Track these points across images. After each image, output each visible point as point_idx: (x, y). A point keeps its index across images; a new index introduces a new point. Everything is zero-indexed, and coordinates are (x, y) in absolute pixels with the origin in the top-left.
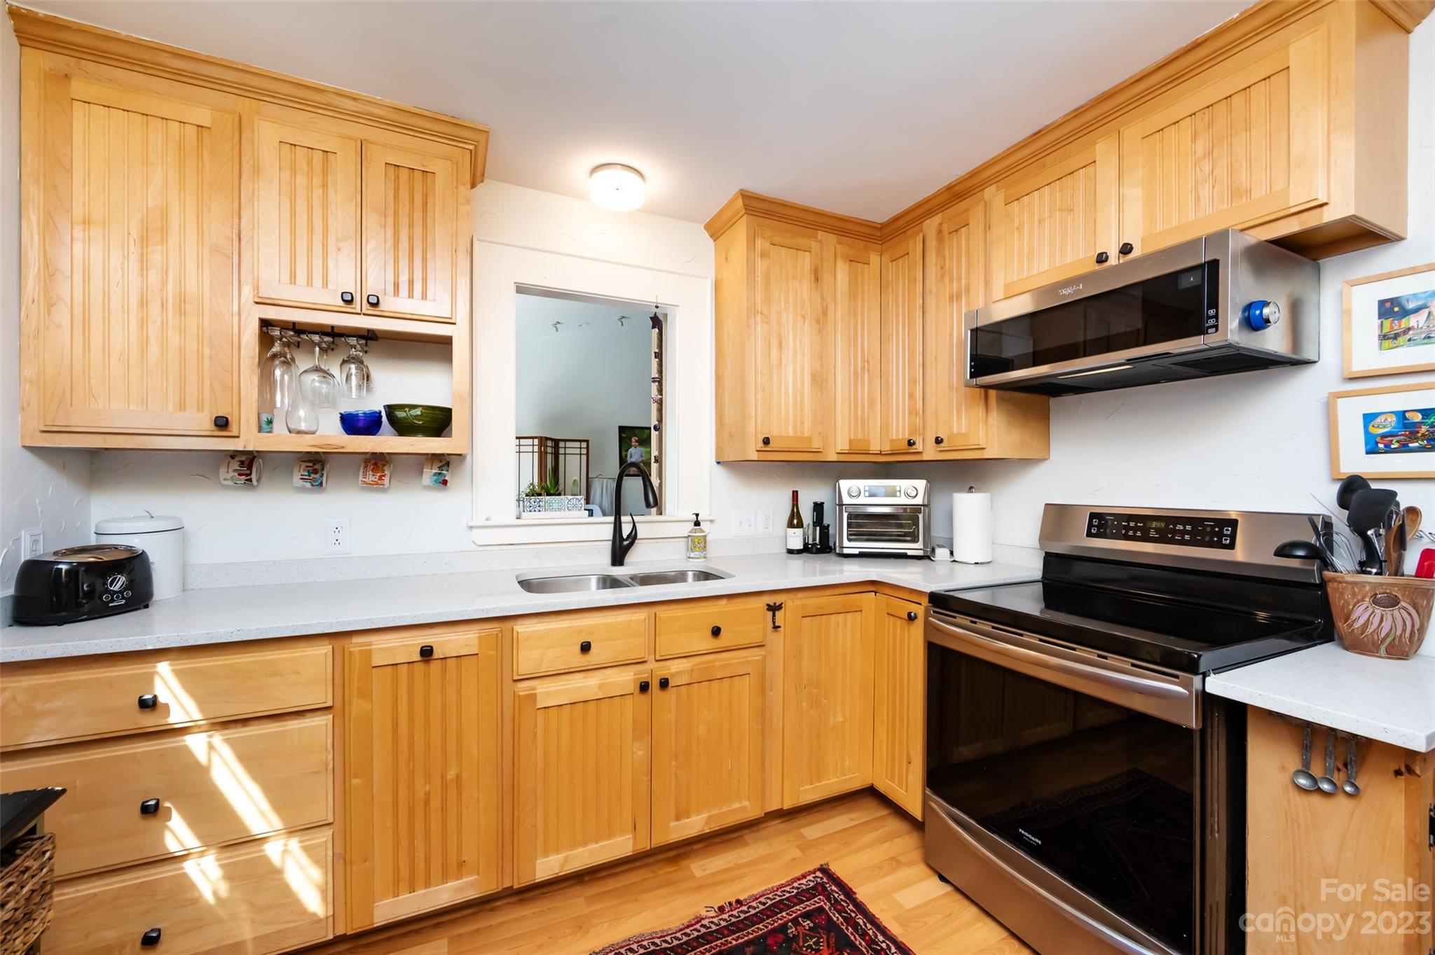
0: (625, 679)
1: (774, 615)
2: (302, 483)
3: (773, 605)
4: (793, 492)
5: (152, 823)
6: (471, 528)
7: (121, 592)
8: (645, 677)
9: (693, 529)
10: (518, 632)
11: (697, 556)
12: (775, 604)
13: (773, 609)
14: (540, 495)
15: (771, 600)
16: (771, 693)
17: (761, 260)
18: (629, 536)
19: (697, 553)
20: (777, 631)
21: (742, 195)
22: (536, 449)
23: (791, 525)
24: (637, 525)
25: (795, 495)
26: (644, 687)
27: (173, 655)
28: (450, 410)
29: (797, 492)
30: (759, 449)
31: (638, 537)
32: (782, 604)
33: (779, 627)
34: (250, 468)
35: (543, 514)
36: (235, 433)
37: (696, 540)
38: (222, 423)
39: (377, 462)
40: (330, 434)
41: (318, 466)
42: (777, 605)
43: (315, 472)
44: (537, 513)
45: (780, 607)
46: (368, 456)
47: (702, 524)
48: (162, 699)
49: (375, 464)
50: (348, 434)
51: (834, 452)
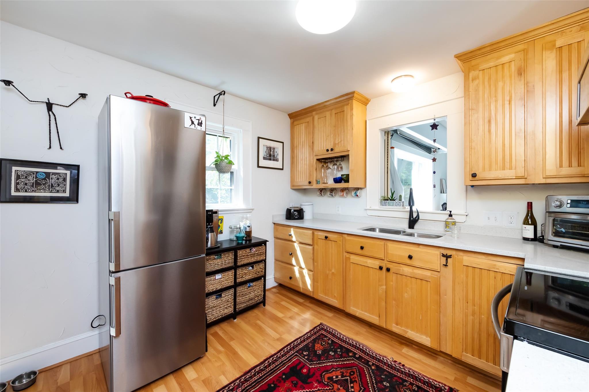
0: (376, 264)
1: (447, 260)
2: (329, 195)
3: (445, 254)
4: (528, 203)
5: (291, 256)
6: (366, 210)
7: (297, 216)
8: (382, 265)
9: (448, 218)
10: (346, 238)
12: (447, 254)
13: (447, 257)
14: (388, 200)
15: (445, 252)
16: (445, 296)
17: (472, 82)
18: (416, 218)
19: (448, 229)
20: (446, 268)
21: (456, 57)
23: (526, 222)
24: (419, 213)
25: (530, 205)
26: (381, 268)
27: (295, 227)
28: (349, 175)
29: (531, 203)
30: (471, 180)
31: (420, 219)
32: (451, 255)
33: (448, 266)
34: (321, 192)
35: (387, 207)
36: (312, 184)
37: (447, 223)
38: (310, 183)
39: (343, 190)
40: (331, 183)
41: (332, 191)
42: (448, 255)
43: (331, 193)
44: (385, 206)
45: (450, 256)
47: (453, 216)
48: (292, 235)
49: (342, 191)
50: (335, 183)
51: (542, 177)
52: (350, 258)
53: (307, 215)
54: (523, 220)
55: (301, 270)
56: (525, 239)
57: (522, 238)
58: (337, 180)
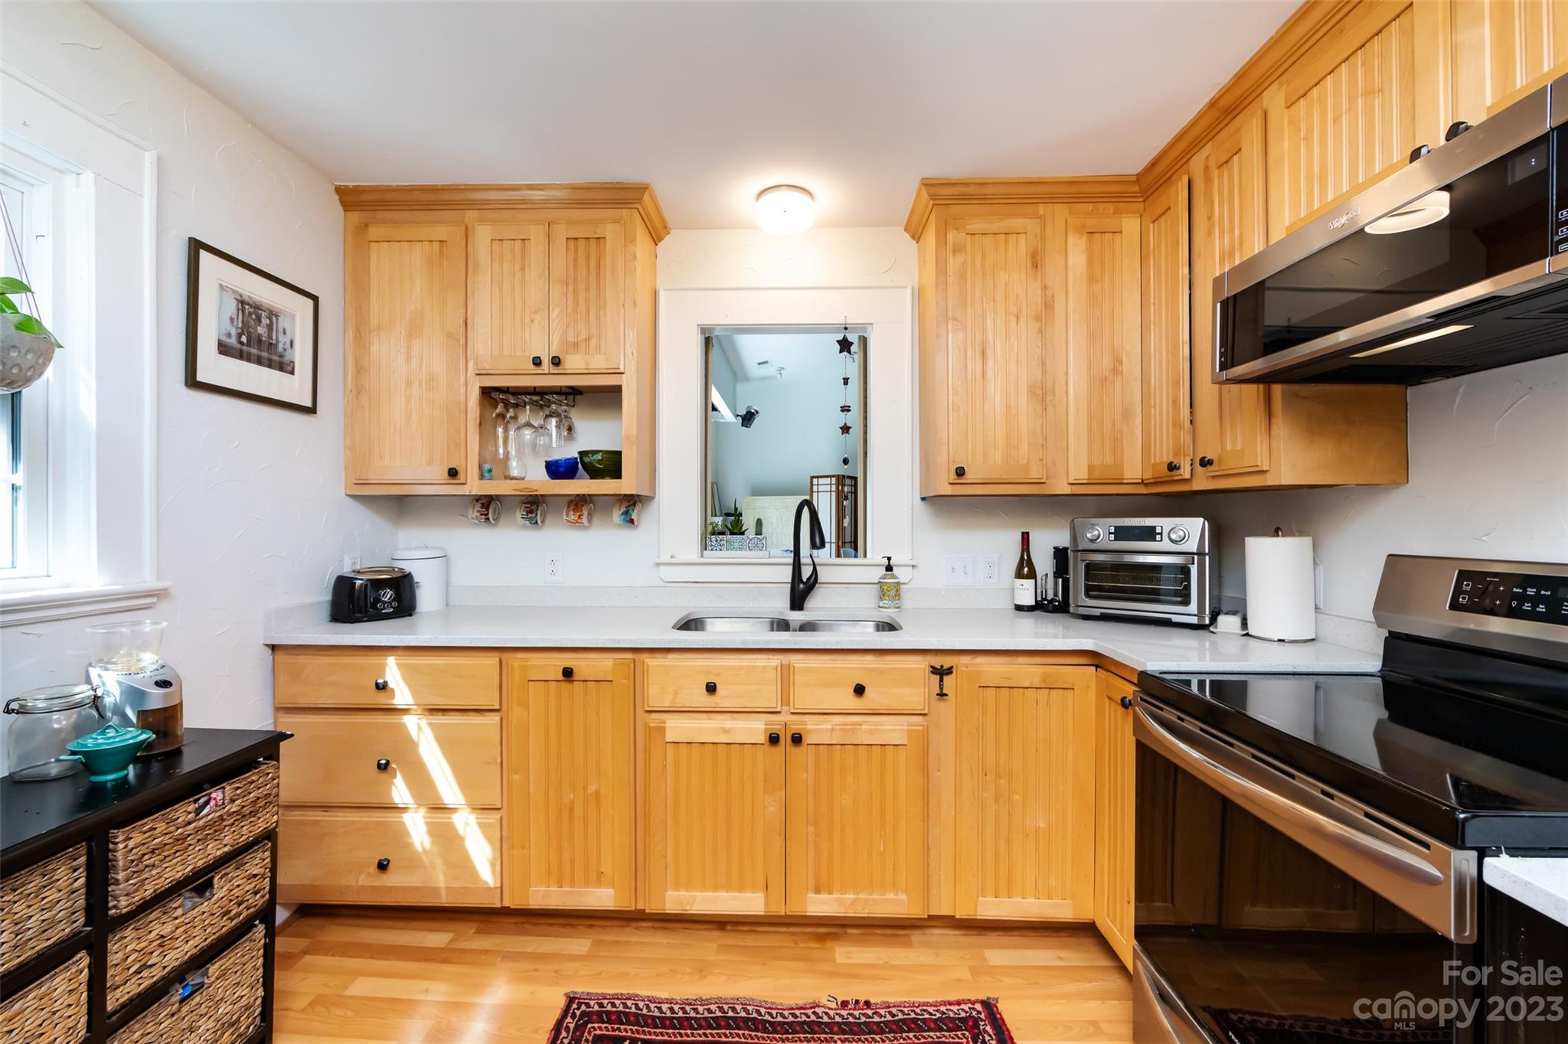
0: (755, 729)
1: (941, 680)
2: (522, 521)
3: (939, 667)
4: (1023, 533)
5: (384, 776)
6: (658, 564)
7: (390, 603)
8: (776, 728)
9: (885, 575)
10: (648, 665)
11: (886, 606)
12: (942, 666)
13: (941, 672)
14: (723, 533)
15: (938, 661)
16: (938, 773)
17: (954, 256)
18: (809, 579)
19: (886, 602)
20: (944, 700)
21: (925, 185)
22: (834, 488)
23: (1019, 575)
24: (817, 567)
25: (1025, 537)
26: (774, 739)
27: (401, 652)
29: (1028, 533)
30: (951, 482)
31: (819, 581)
32: (952, 667)
33: (947, 695)
34: (487, 509)
35: (724, 553)
36: (463, 481)
37: (885, 587)
38: (453, 473)
39: (578, 503)
40: (537, 478)
41: (533, 507)
42: (945, 668)
43: (531, 512)
44: (719, 552)
45: (949, 671)
46: (572, 498)
47: (894, 568)
48: (391, 685)
49: (576, 505)
50: (552, 479)
51: (1066, 483)
52: (662, 730)
53: (427, 598)
54: (1015, 569)
55: (439, 817)
56: (1019, 608)
57: (1013, 607)
58: (558, 470)
